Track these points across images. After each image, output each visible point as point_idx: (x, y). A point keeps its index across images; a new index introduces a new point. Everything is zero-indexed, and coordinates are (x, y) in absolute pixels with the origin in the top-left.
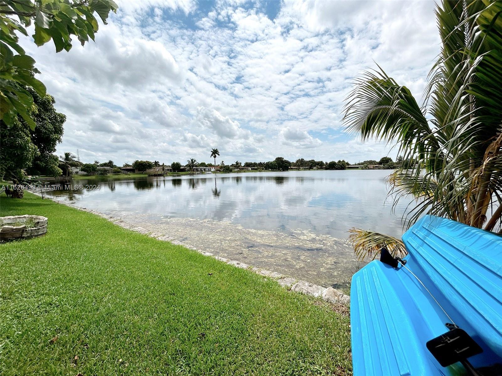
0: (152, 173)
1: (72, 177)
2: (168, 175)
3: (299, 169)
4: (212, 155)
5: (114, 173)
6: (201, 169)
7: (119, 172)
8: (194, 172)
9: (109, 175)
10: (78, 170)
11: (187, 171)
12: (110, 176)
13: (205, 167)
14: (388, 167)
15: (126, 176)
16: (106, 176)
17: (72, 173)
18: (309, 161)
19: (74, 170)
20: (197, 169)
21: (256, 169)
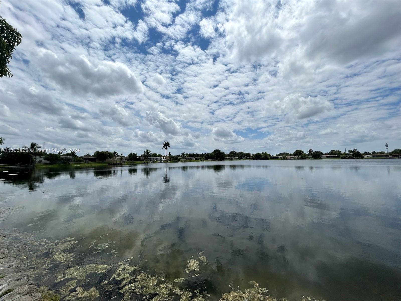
0: (111, 162)
1: (34, 166)
2: (126, 164)
3: (232, 159)
4: (164, 147)
5: (76, 162)
6: (154, 159)
7: (81, 161)
8: (148, 162)
9: (71, 163)
10: (41, 159)
11: (142, 161)
12: (73, 164)
13: (157, 157)
14: (302, 158)
15: (87, 165)
16: (68, 165)
17: (35, 162)
18: (240, 153)
19: (38, 159)
20: (150, 158)
21: (199, 159)
